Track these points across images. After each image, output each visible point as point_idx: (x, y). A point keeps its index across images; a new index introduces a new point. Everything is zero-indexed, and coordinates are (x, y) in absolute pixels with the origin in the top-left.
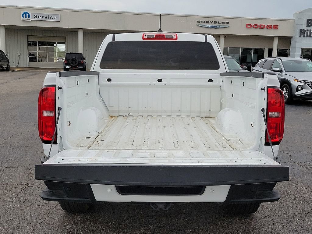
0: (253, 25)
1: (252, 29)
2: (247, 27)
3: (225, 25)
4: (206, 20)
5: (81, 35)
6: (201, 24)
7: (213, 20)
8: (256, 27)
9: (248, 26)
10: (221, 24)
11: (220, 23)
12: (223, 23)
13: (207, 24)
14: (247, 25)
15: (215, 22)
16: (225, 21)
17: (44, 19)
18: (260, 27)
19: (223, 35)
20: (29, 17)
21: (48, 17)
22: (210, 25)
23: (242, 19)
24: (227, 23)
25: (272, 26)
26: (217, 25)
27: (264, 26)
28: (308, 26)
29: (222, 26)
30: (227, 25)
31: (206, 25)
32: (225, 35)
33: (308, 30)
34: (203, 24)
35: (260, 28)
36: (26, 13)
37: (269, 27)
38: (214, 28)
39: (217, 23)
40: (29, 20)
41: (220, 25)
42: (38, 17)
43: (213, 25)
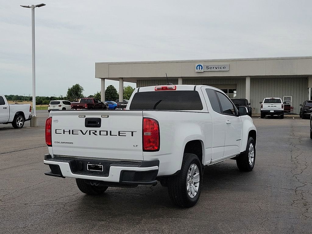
5: (248, 82)
17: (215, 70)
20: (202, 69)
21: (218, 68)
36: (199, 65)
40: (202, 71)
42: (210, 68)
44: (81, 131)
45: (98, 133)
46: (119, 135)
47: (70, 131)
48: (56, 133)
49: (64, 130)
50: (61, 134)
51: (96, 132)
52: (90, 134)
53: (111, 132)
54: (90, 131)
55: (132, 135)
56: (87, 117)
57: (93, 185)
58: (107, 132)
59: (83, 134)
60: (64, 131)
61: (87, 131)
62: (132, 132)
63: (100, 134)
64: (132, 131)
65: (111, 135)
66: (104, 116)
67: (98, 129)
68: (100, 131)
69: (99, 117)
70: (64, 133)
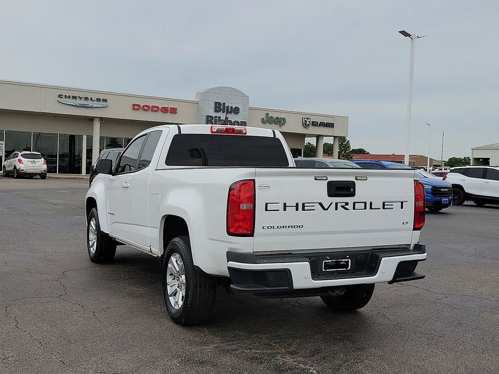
0: (142, 105)
1: (141, 112)
2: (134, 109)
3: (101, 104)
4: (72, 94)
6: (63, 100)
7: (83, 95)
8: (146, 108)
9: (136, 107)
10: (96, 102)
11: (94, 101)
12: (98, 100)
13: (74, 100)
14: (134, 105)
15: (86, 99)
16: (102, 97)
18: (152, 108)
19: (99, 119)
22: (78, 102)
23: (127, 96)
24: (105, 100)
25: (169, 109)
26: (89, 103)
27: (157, 107)
28: (216, 111)
29: (96, 104)
30: (104, 103)
31: (71, 101)
32: (101, 119)
33: (216, 117)
34: (67, 99)
35: (153, 111)
37: (165, 110)
38: (86, 107)
39: (90, 99)
41: (93, 102)
43: (83, 102)
44: (321, 204)
45: (350, 206)
46: (384, 208)
47: (297, 204)
48: (266, 210)
49: (285, 204)
50: (278, 210)
51: (347, 204)
52: (336, 209)
53: (371, 203)
54: (336, 204)
55: (402, 208)
56: (331, 179)
57: (335, 294)
58: (365, 203)
59: (324, 209)
60: (285, 206)
61: (332, 203)
62: (402, 203)
63: (354, 208)
64: (402, 200)
65: (371, 208)
66: (361, 178)
67: (350, 200)
68: (354, 203)
69: (352, 179)
70: (285, 210)
